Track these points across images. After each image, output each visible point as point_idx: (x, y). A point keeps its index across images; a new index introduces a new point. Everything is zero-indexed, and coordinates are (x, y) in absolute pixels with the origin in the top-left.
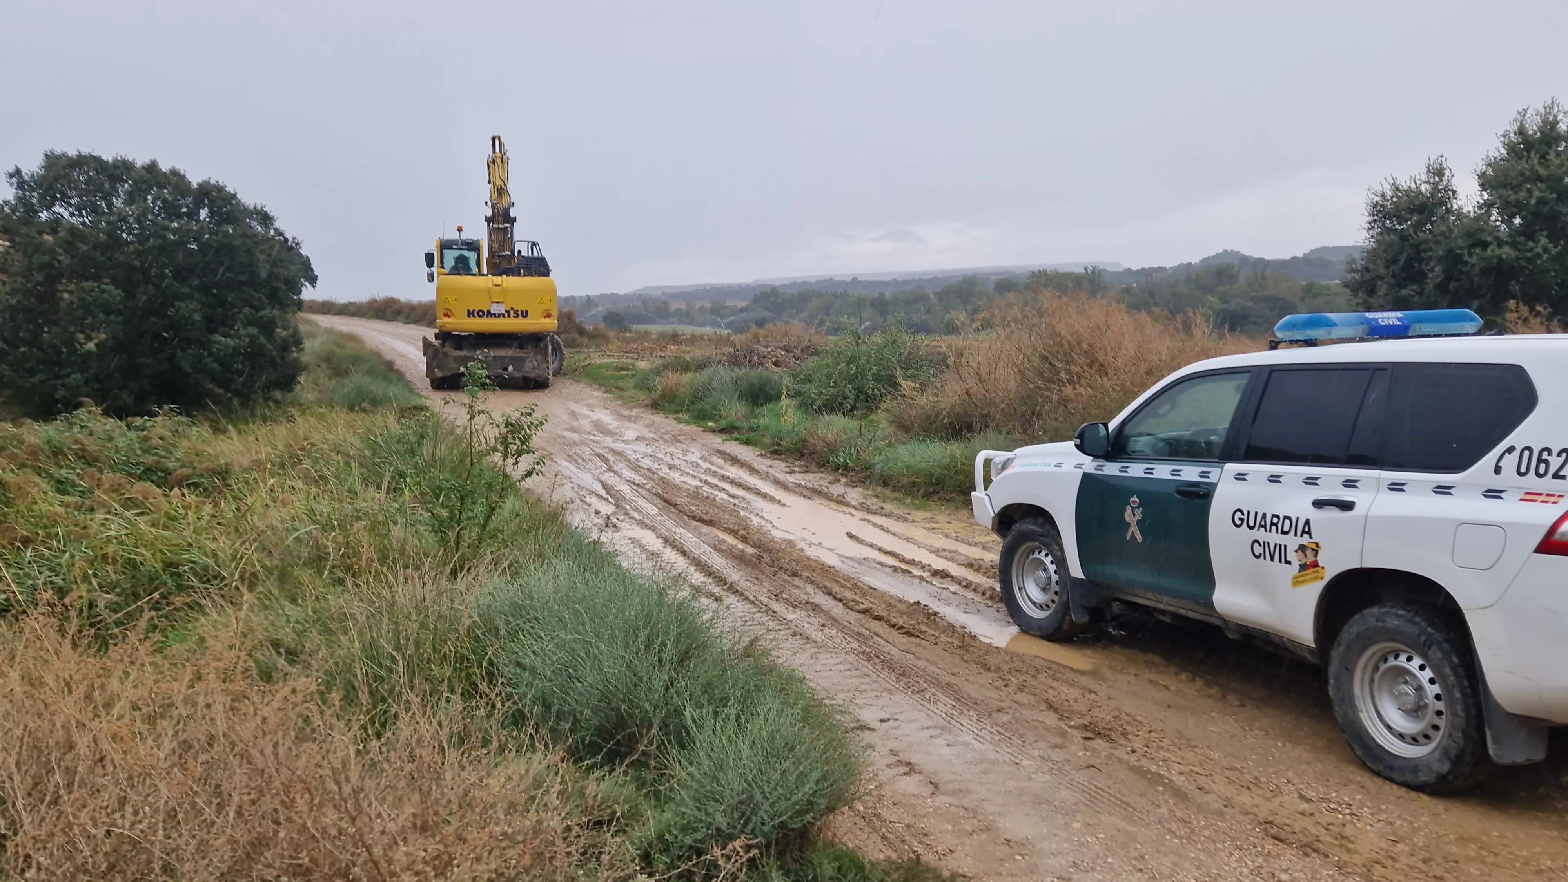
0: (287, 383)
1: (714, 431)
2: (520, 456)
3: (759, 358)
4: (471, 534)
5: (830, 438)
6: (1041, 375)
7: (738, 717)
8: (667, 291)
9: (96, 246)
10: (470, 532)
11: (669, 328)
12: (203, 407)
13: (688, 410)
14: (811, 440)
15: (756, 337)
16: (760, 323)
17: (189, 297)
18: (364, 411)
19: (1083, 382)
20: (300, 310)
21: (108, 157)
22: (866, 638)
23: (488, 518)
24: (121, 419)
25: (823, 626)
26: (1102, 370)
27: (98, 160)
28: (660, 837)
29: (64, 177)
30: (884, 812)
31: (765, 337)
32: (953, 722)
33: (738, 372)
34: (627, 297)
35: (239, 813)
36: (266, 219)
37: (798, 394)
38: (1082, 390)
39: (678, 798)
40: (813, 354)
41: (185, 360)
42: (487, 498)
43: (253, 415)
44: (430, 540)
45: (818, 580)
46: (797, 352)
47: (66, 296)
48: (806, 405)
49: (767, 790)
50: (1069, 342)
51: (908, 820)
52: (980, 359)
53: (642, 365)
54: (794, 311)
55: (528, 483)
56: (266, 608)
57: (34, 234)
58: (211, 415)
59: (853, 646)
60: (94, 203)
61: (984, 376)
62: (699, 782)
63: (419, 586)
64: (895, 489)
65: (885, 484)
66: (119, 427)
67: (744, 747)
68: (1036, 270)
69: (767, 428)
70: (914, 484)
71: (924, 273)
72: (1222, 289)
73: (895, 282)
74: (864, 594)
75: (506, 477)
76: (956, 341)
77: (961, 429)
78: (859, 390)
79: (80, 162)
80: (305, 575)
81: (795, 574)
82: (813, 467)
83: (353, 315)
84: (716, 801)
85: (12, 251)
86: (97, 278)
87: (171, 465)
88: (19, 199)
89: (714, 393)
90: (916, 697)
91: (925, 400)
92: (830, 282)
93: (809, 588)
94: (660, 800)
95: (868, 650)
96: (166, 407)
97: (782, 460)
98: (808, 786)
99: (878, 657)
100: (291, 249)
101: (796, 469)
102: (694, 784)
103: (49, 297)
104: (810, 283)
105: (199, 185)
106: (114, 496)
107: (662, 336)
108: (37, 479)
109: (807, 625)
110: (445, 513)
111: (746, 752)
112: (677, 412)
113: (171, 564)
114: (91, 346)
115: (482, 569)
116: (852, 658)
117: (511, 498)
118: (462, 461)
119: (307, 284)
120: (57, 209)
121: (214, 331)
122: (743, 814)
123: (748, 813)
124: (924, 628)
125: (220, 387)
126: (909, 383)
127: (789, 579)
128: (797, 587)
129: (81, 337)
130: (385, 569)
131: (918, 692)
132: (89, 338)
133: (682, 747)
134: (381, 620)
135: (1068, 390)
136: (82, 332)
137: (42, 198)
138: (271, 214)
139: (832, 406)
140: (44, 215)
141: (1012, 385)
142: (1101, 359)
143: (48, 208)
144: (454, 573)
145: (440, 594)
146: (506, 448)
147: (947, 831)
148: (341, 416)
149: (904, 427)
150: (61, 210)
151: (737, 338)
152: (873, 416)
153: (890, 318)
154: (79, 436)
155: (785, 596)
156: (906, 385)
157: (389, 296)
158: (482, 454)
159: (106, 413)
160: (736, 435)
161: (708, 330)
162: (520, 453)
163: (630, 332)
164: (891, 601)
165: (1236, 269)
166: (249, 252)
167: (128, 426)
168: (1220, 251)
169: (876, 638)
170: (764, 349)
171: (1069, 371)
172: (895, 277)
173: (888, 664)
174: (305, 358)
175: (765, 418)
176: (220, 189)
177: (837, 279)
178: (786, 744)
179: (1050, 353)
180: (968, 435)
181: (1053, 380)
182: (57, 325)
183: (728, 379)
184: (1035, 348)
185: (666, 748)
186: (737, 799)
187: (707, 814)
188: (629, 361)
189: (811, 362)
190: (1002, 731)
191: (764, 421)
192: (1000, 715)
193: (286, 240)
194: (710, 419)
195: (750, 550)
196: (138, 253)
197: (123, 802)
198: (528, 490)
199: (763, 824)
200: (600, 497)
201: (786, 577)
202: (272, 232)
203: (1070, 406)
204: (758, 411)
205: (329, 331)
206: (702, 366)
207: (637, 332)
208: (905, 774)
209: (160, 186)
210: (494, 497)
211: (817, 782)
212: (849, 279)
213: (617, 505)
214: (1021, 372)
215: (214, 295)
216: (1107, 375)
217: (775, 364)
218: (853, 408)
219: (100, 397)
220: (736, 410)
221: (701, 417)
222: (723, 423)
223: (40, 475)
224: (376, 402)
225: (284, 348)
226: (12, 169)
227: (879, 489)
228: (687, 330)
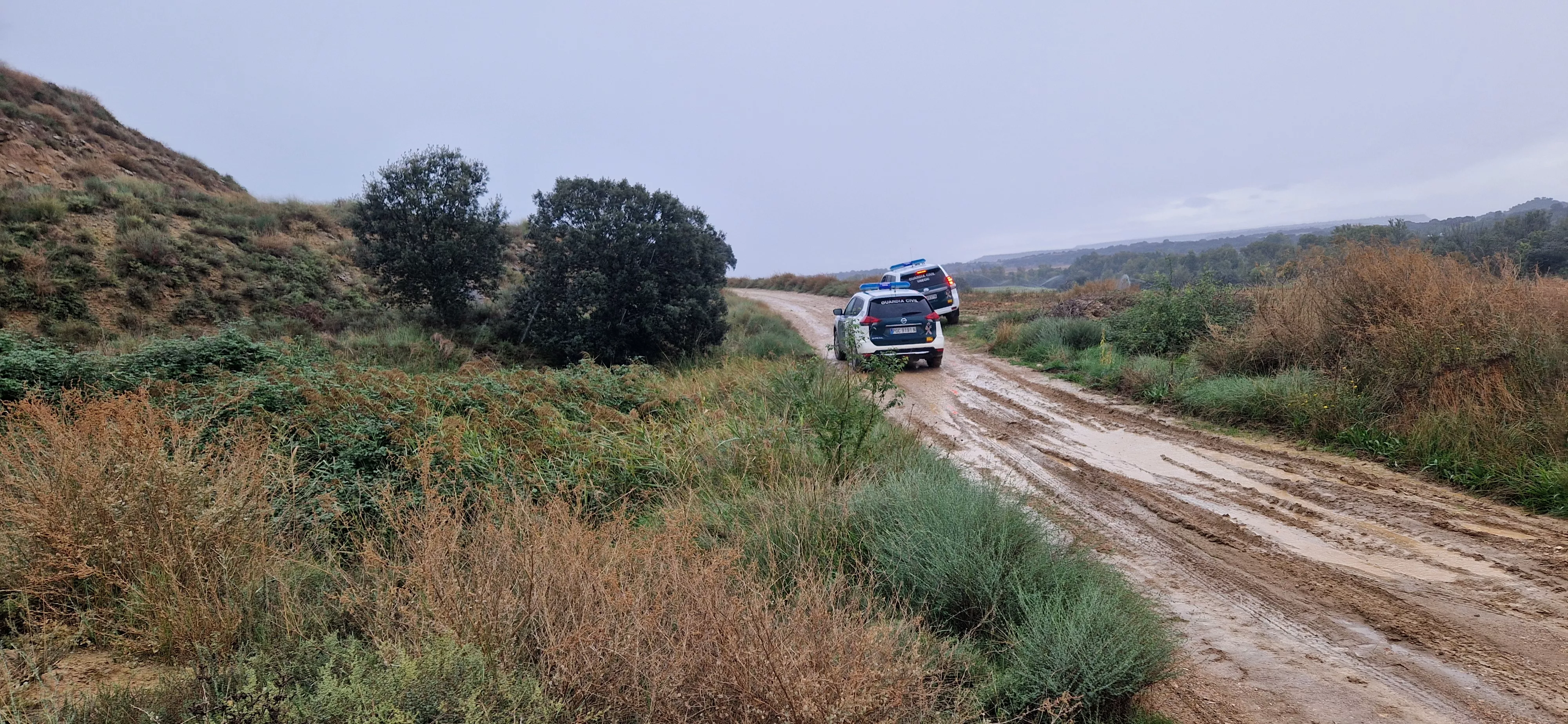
0: (717, 337)
1: (1042, 371)
2: (885, 390)
3: (1080, 310)
4: (848, 451)
5: (1144, 375)
6: (1345, 316)
7: (1064, 602)
8: (1002, 259)
9: (589, 244)
10: (848, 450)
11: (1004, 289)
12: (660, 358)
13: (1019, 354)
14: (1127, 377)
15: (1077, 292)
16: (1081, 281)
17: (648, 278)
18: (770, 358)
19: (1386, 321)
20: (724, 285)
21: (597, 179)
22: (1180, 544)
23: (861, 439)
24: (608, 367)
25: (1140, 532)
26: (1407, 310)
27: (590, 182)
28: (1002, 694)
29: (569, 195)
30: (1197, 691)
31: (1085, 292)
32: (1261, 618)
33: (1065, 322)
34: (969, 265)
35: (689, 646)
36: (701, 218)
37: (1115, 339)
38: (1386, 329)
39: (1016, 663)
40: (1128, 305)
41: (648, 323)
42: (860, 423)
43: (693, 363)
44: (819, 454)
45: (1135, 494)
46: (1115, 304)
47: (570, 281)
48: (1123, 348)
49: (1091, 662)
50: (1372, 287)
51: (1219, 699)
52: (1284, 304)
53: (982, 318)
54: (1111, 271)
55: (893, 412)
56: (704, 502)
57: (550, 238)
58: (666, 364)
59: (1167, 550)
60: (586, 214)
61: (1288, 319)
62: (1033, 652)
63: (811, 490)
64: (1205, 418)
65: (1196, 414)
66: (606, 372)
67: (1071, 625)
68: (1340, 225)
69: (1088, 368)
70: (1222, 414)
71: (1231, 233)
72: (1533, 234)
73: (1202, 242)
74: (1177, 508)
75: (875, 406)
76: (1262, 290)
77: (1267, 367)
78: (1170, 335)
79: (577, 184)
80: (730, 478)
81: (1113, 489)
82: (1130, 400)
83: (761, 288)
84: (1049, 668)
85: (536, 250)
86: (590, 268)
87: (639, 399)
88: (541, 213)
89: (1041, 339)
90: (1226, 595)
91: (1233, 342)
92: (1144, 244)
93: (1127, 501)
94: (1001, 662)
95: (1181, 554)
96: (636, 358)
97: (1102, 394)
98: (1127, 662)
99: (1190, 560)
100: (718, 239)
101: (1114, 402)
102: (1028, 653)
103: (560, 282)
104: (1126, 246)
105: (654, 195)
106: (603, 421)
107: (997, 295)
108: (554, 409)
109: (1125, 532)
110: (829, 435)
111: (1072, 630)
112: (1010, 356)
113: (641, 470)
114: (587, 315)
115: (857, 476)
116: (1166, 560)
117: (879, 424)
118: (842, 395)
119: (729, 266)
120: (565, 219)
121: (667, 302)
122: (1071, 680)
123: (1075, 680)
124: (1233, 538)
125: (672, 343)
126: (1217, 326)
127: (1109, 493)
128: (1116, 500)
129: (580, 309)
130: (786, 477)
131: (1228, 592)
132: (586, 311)
133: (1018, 623)
134: (783, 513)
135: (1372, 330)
136: (581, 306)
137: (555, 211)
138: (704, 214)
139: (1145, 348)
140: (556, 224)
141: (1317, 326)
142: (1405, 301)
143: (559, 219)
144: (836, 480)
145: (826, 494)
146: (875, 384)
147: (1256, 711)
148: (753, 363)
149: (1213, 365)
150: (567, 219)
151: (1061, 295)
152: (1183, 357)
153: (1200, 273)
154: (581, 378)
155: (1105, 507)
156: (1214, 328)
157: (787, 272)
158: (857, 390)
159: (598, 362)
160: (1060, 374)
161: (1037, 289)
162: (885, 388)
163: (971, 292)
164: (1202, 514)
165: (1547, 215)
166: (689, 242)
167: (612, 371)
168: (1531, 199)
169: (1189, 544)
170: (1084, 302)
171: (1372, 313)
172: (1204, 238)
173: (1199, 566)
174: (729, 320)
175: (1086, 358)
176: (667, 197)
177: (1150, 242)
178: (1107, 625)
179: (1353, 296)
180: (1274, 371)
181: (1358, 321)
182: (565, 301)
183: (1054, 327)
184: (1337, 293)
185: (1004, 622)
186: (1065, 669)
187: (1041, 678)
188: (971, 316)
189: (1126, 312)
190: (1309, 629)
191: (1085, 362)
192: (1307, 615)
193: (715, 233)
194: (1038, 361)
195: (1074, 469)
196: (615, 247)
197: (613, 632)
198: (891, 418)
199: (1089, 690)
200: (949, 424)
201: (1106, 491)
202: (705, 227)
203: (1374, 343)
204: (1079, 353)
205: (746, 300)
206: (1032, 318)
207: (978, 293)
208: (1217, 660)
209: (629, 198)
210: (866, 423)
211: (1135, 659)
212: (1161, 242)
213: (963, 431)
214: (1325, 315)
215: (666, 276)
216: (1411, 315)
217: (1095, 314)
218: (1165, 350)
219: (594, 352)
220: (1061, 353)
221: (1030, 359)
222: (1050, 365)
223: (556, 406)
224: (778, 352)
225: (714, 313)
226: (536, 193)
227: (1190, 419)
228: (1018, 290)
